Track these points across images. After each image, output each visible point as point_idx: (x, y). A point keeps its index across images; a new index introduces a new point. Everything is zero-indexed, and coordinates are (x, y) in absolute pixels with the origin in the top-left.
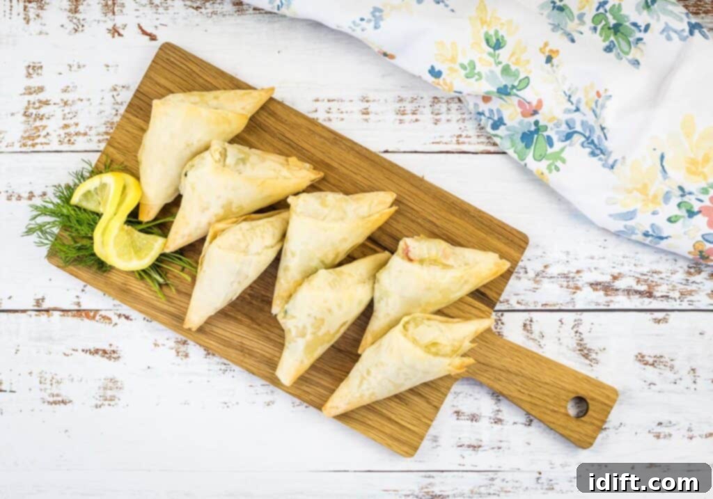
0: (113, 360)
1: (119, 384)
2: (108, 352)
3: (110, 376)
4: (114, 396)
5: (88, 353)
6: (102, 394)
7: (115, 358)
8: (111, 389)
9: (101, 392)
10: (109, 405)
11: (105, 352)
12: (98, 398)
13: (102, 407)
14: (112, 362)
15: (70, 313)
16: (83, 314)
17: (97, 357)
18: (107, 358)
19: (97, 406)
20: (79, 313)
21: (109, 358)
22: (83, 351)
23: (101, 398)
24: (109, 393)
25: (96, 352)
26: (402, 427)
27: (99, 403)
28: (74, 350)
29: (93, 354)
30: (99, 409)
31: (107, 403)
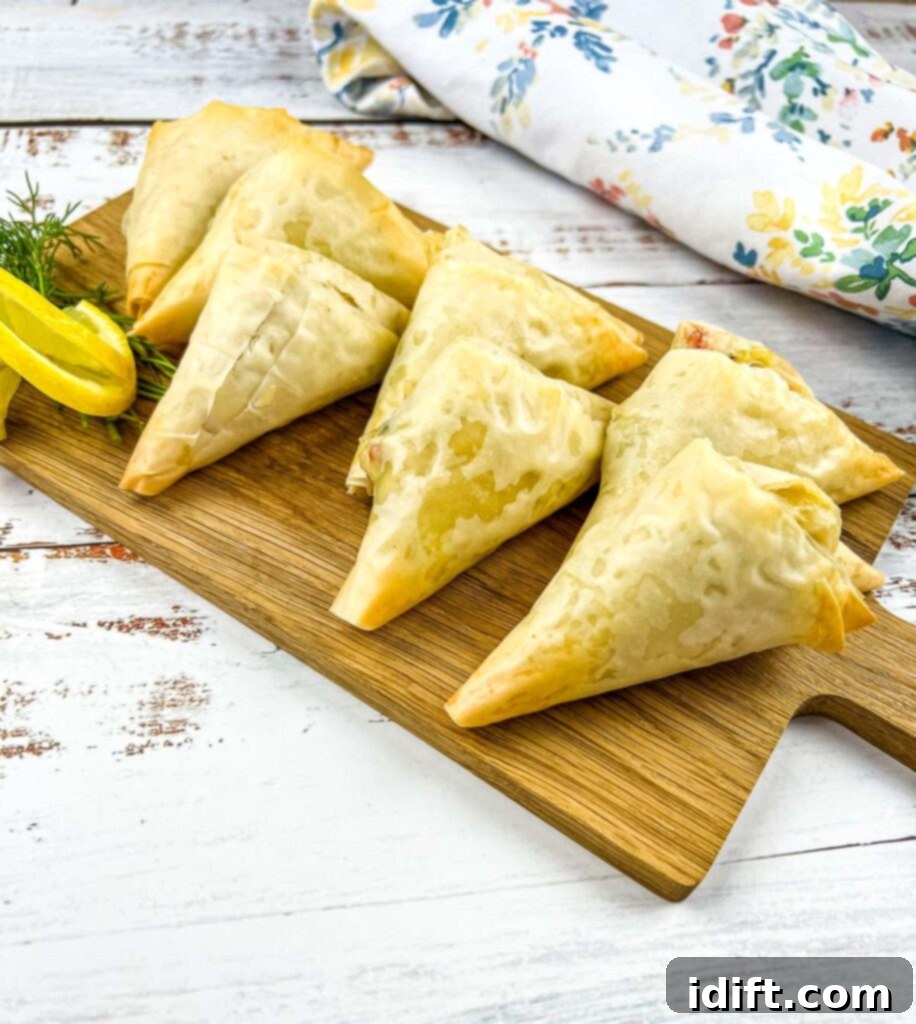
0: (181, 638)
1: (198, 692)
2: (170, 623)
3: (171, 674)
4: (184, 722)
5: (114, 629)
6: (147, 721)
7: (187, 635)
8: (174, 705)
9: (147, 714)
10: (169, 744)
11: (160, 623)
12: (139, 730)
13: (147, 750)
14: (178, 644)
15: (73, 551)
16: (108, 551)
17: (139, 636)
18: (167, 635)
19: (130, 751)
20: (98, 549)
21: (173, 635)
22: (101, 624)
23: (147, 730)
24: (168, 715)
25: (137, 624)
26: (664, 795)
27: (139, 741)
28: (75, 625)
29: (128, 631)
30: (137, 757)
31: (162, 739)
